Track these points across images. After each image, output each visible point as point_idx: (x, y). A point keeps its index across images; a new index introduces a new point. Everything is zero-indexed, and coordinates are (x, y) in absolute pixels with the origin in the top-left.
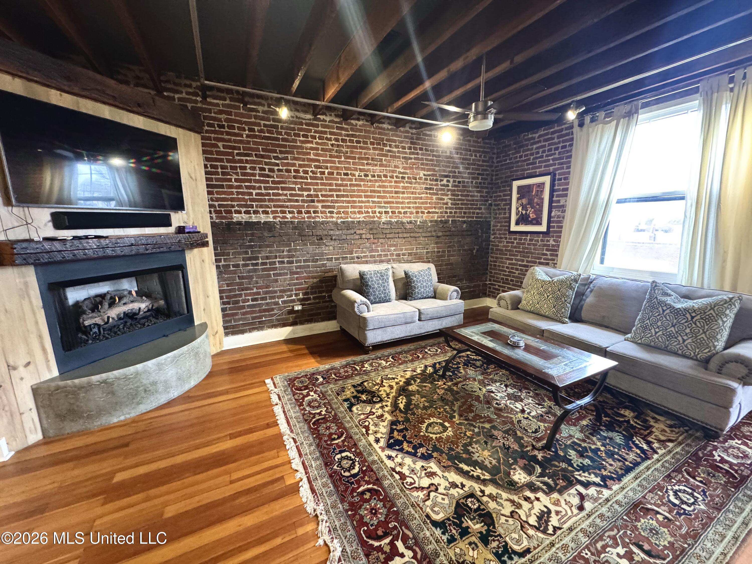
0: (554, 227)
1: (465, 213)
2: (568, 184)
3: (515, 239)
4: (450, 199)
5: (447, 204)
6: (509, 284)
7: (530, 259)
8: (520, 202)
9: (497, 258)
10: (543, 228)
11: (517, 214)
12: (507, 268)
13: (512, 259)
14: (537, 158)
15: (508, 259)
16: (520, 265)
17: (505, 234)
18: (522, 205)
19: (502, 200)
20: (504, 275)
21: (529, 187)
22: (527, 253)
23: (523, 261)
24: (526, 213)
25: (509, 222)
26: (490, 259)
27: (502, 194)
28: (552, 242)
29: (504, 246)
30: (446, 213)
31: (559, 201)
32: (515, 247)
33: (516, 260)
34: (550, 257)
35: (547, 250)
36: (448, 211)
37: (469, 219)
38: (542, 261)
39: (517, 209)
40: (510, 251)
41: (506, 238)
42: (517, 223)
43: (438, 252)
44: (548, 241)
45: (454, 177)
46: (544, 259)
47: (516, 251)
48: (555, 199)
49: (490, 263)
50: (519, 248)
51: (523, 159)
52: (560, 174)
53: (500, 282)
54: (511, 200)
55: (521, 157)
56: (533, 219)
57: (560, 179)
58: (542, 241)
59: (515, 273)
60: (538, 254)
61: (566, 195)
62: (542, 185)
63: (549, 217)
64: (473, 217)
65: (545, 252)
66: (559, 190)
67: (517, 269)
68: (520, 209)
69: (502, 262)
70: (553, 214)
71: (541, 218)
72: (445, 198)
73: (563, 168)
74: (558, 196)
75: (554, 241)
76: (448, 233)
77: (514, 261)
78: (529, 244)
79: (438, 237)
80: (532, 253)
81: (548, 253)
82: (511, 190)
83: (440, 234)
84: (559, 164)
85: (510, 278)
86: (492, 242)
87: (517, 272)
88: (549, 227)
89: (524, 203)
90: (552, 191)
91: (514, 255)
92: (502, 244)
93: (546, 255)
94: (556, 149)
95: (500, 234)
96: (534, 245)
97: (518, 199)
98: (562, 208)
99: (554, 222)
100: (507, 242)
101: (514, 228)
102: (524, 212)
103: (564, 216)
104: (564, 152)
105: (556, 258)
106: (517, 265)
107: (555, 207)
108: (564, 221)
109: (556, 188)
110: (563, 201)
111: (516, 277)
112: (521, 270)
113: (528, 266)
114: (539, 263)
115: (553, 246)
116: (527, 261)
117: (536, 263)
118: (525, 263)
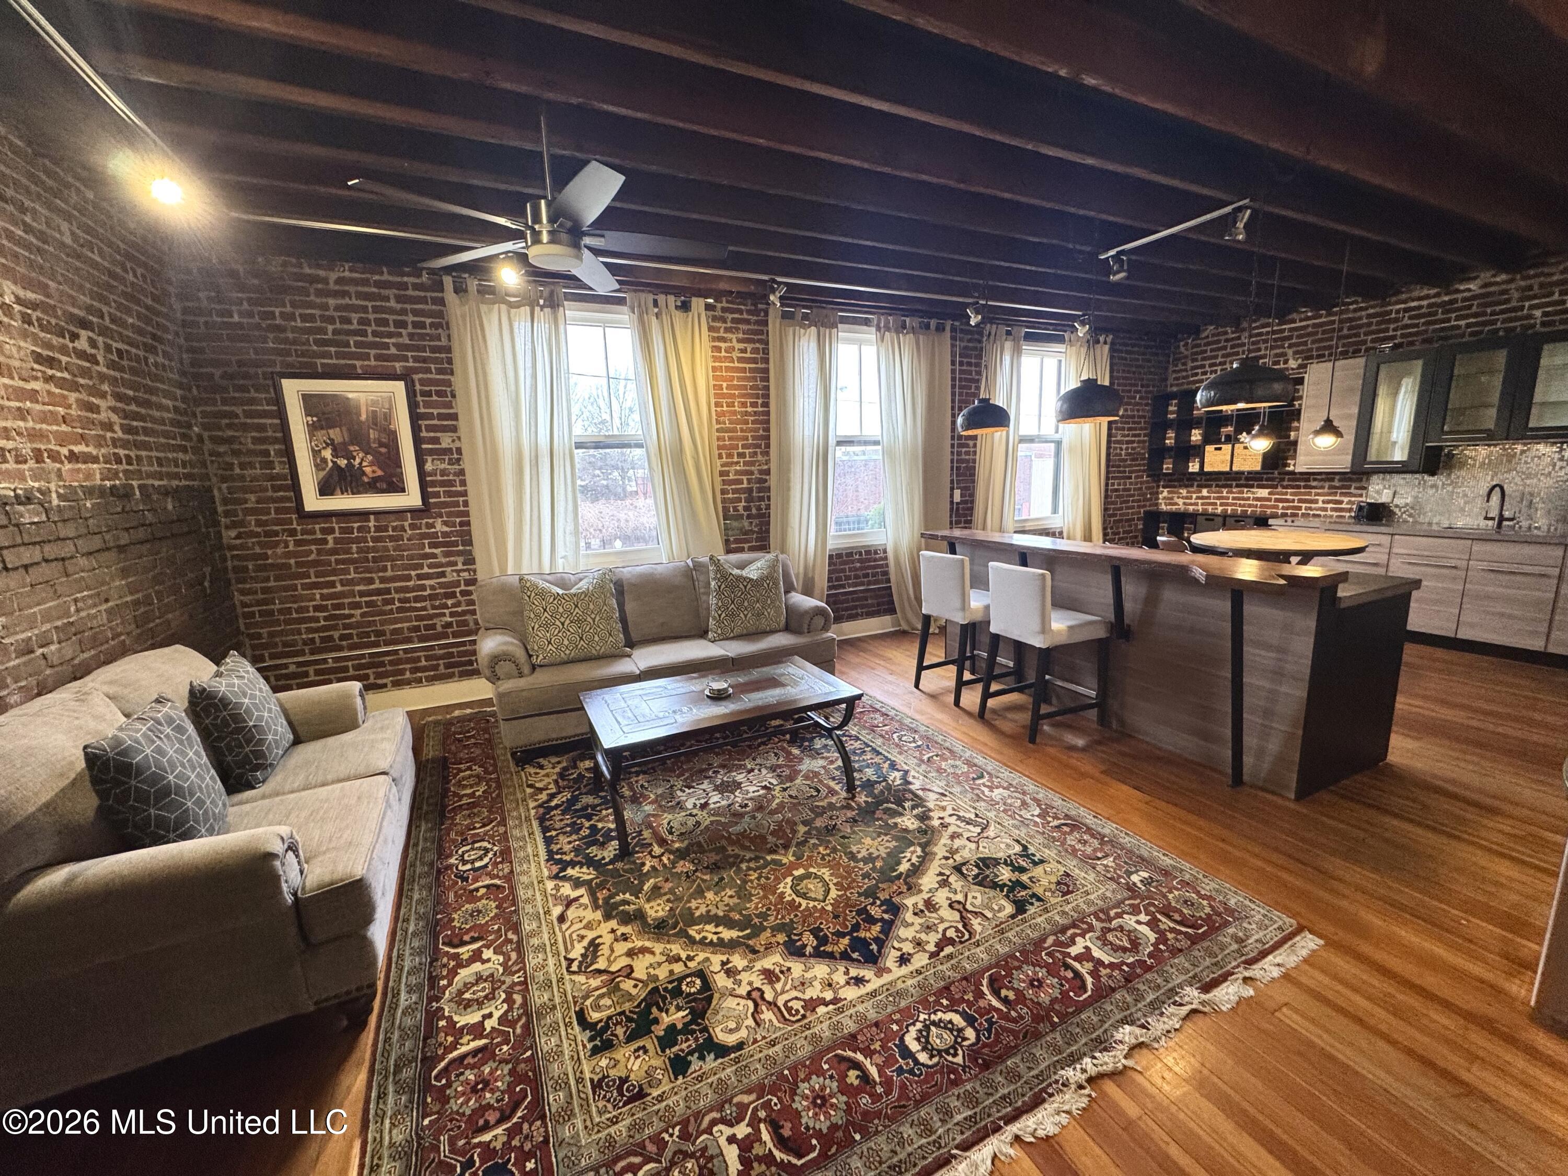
0: (437, 495)
1: (160, 461)
2: (450, 405)
3: (328, 532)
4: (113, 409)
5: (109, 426)
6: (340, 649)
7: (389, 573)
8: (321, 435)
9: (265, 590)
10: (412, 498)
11: (318, 467)
12: (317, 608)
13: (332, 584)
14: (346, 332)
15: (316, 586)
16: (362, 594)
17: (287, 522)
18: (331, 443)
19: (245, 427)
20: (310, 630)
21: (343, 400)
22: (375, 560)
24: (350, 465)
25: (296, 487)
26: (237, 597)
27: (239, 410)
28: (440, 527)
29: (288, 555)
30: (119, 461)
31: (436, 441)
32: (334, 552)
33: (345, 583)
34: (444, 560)
35: (433, 545)
36: (122, 452)
37: (175, 483)
38: (426, 570)
39: (316, 453)
40: (316, 563)
41: (292, 533)
42: (325, 490)
43: (137, 603)
44: (431, 526)
45: (103, 332)
46: (429, 567)
47: (338, 562)
48: (424, 434)
49: (239, 610)
50: (347, 551)
51: (299, 324)
52: (423, 382)
53: (301, 653)
54: (284, 428)
56: (375, 480)
57: (424, 394)
58: (413, 527)
59: (352, 616)
60: (411, 558)
61: (454, 429)
62: (386, 400)
63: (422, 474)
64: (176, 476)
65: (427, 550)
66: (430, 416)
67: (357, 606)
68: (327, 454)
69: (295, 599)
70: (429, 467)
71: (400, 477)
72: (103, 404)
73: (428, 371)
74: (430, 428)
75: (445, 523)
76: (141, 534)
77: (339, 588)
78: (375, 539)
79: (121, 549)
80: (393, 559)
81: (437, 551)
82: (278, 403)
83: (125, 539)
84: (416, 359)
85: (336, 634)
86: (231, 548)
87: (359, 612)
88: (425, 495)
89: (338, 439)
90: (415, 418)
91: (334, 572)
92: (279, 551)
93: (434, 556)
94: (403, 325)
95: (259, 523)
96: (392, 538)
97: (313, 429)
98: (455, 455)
99: (434, 484)
100: (298, 543)
101: (313, 502)
102: (343, 462)
103: (462, 472)
104: (422, 337)
105: (460, 560)
106: (352, 594)
107: (431, 452)
108: (463, 483)
109: (422, 410)
110: (446, 441)
111: (358, 625)
112: (368, 604)
113: (388, 591)
114: (420, 577)
115: (445, 534)
116: (383, 580)
117: (409, 578)
118: (378, 585)
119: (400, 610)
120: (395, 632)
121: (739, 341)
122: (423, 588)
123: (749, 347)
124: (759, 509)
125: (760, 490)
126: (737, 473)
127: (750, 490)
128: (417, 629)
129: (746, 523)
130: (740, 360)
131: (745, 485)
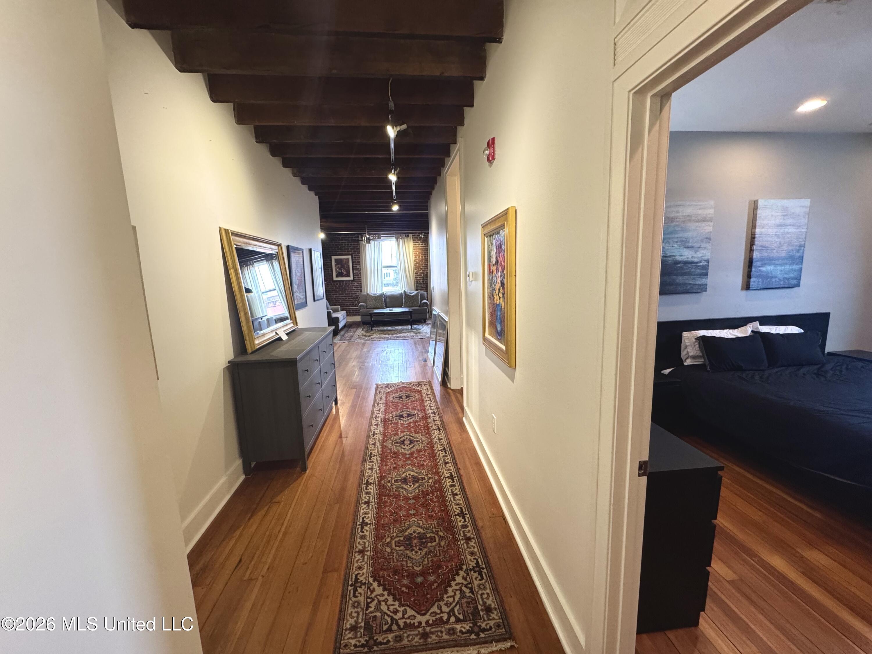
0: (356, 277)
2: (359, 260)
3: (337, 284)
7: (347, 293)
8: (337, 266)
10: (351, 278)
11: (336, 272)
12: (334, 299)
14: (342, 247)
15: (334, 295)
16: (342, 297)
17: (331, 282)
18: (338, 268)
19: (326, 265)
21: (341, 260)
22: (344, 290)
23: (343, 294)
27: (325, 262)
28: (356, 284)
29: (331, 288)
31: (356, 267)
32: (338, 288)
33: (339, 294)
34: (356, 291)
35: (355, 288)
39: (336, 269)
40: (335, 290)
41: (331, 284)
42: (337, 276)
44: (354, 284)
46: (354, 292)
47: (338, 290)
50: (340, 288)
51: (335, 246)
52: (355, 255)
54: (331, 265)
55: (333, 245)
56: (345, 274)
57: (355, 257)
58: (351, 284)
59: (340, 301)
60: (351, 290)
61: (360, 264)
62: (348, 259)
65: (354, 289)
66: (355, 262)
67: (341, 299)
68: (338, 270)
69: (331, 297)
70: (355, 272)
71: (349, 274)
73: (356, 253)
74: (356, 264)
78: (345, 286)
80: (347, 290)
81: (355, 289)
82: (331, 260)
84: (354, 251)
89: (340, 267)
90: (353, 262)
91: (337, 292)
92: (329, 287)
93: (354, 290)
94: (352, 245)
96: (347, 286)
97: (336, 265)
98: (359, 270)
100: (332, 286)
101: (335, 279)
102: (340, 271)
103: (360, 273)
104: (355, 247)
105: (359, 291)
106: (340, 297)
107: (355, 269)
108: (361, 275)
109: (354, 261)
110: (358, 267)
111: (341, 303)
112: (343, 299)
113: (346, 296)
114: (352, 294)
115: (357, 285)
116: (345, 294)
117: (350, 294)
118: (344, 295)
119: (348, 300)
120: (347, 304)
121: (421, 242)
122: (352, 296)
123: (423, 243)
124: (426, 282)
125: (426, 277)
126: (420, 273)
127: (423, 277)
128: (351, 304)
129: (422, 285)
130: (421, 247)
131: (422, 276)
